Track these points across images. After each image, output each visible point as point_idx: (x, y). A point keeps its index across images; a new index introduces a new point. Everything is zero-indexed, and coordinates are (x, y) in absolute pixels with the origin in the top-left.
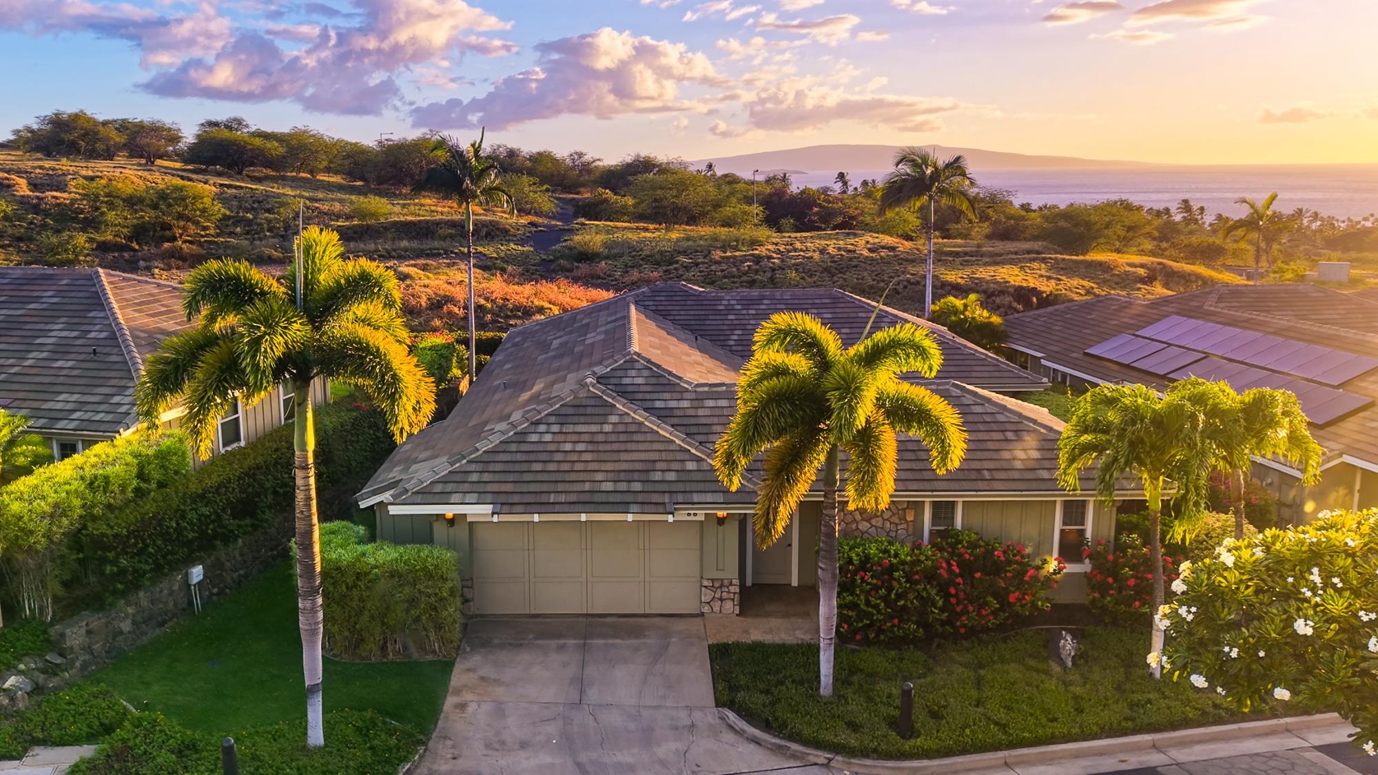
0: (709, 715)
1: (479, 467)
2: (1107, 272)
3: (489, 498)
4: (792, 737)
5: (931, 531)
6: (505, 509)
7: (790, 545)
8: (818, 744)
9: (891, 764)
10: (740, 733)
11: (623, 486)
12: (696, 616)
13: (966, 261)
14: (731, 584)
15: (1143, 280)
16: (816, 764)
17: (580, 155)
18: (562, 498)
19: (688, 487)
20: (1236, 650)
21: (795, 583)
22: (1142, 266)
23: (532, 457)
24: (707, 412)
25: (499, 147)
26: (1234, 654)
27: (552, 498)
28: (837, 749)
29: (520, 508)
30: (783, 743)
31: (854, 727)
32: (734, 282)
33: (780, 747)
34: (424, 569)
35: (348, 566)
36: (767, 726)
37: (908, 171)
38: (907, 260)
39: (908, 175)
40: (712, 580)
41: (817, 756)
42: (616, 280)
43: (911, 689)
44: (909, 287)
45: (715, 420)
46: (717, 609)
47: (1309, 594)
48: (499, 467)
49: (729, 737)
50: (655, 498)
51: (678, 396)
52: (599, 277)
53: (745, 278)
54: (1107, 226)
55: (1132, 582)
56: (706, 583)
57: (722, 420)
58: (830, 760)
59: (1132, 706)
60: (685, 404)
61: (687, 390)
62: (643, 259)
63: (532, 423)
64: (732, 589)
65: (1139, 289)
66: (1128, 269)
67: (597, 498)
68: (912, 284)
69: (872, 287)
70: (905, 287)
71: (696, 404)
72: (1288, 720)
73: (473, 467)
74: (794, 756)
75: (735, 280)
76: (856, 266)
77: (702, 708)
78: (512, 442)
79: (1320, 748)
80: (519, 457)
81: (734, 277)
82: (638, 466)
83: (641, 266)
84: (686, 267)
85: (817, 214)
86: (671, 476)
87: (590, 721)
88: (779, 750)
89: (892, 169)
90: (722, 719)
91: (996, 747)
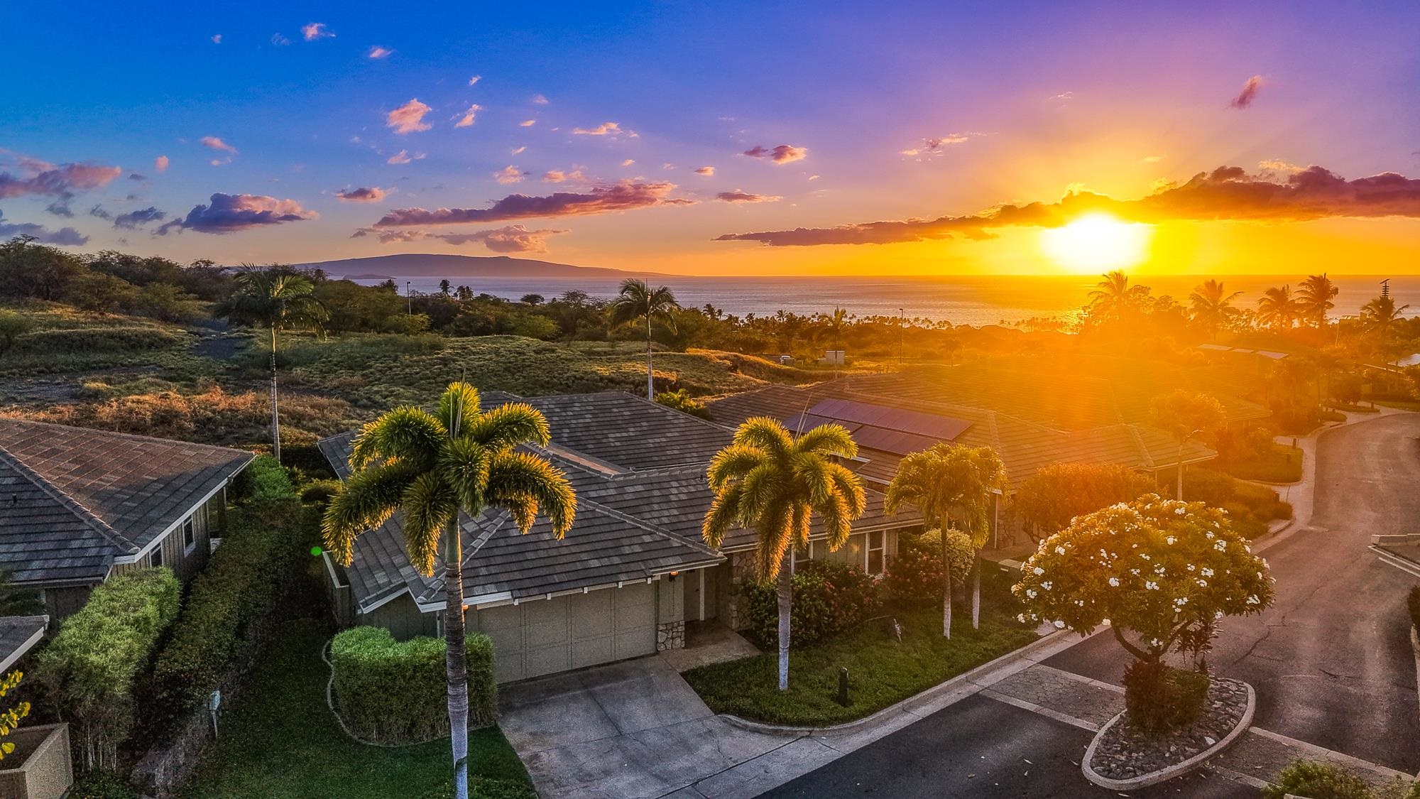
0: (715, 722)
1: (483, 562)
2: (705, 364)
3: (506, 586)
4: (781, 722)
5: (796, 564)
6: (524, 593)
7: (698, 590)
8: (800, 723)
9: (848, 725)
10: (744, 728)
11: (606, 561)
12: (653, 655)
13: (609, 359)
14: (679, 626)
15: (730, 369)
16: (803, 737)
17: (208, 263)
18: (565, 578)
19: (654, 555)
20: (1082, 602)
21: (702, 617)
22: (726, 358)
23: (522, 548)
24: (631, 497)
25: (110, 253)
26: (1081, 605)
27: (556, 579)
28: (814, 723)
29: (536, 591)
30: (777, 728)
31: (816, 706)
32: (429, 383)
33: (776, 731)
34: (475, 653)
35: (406, 662)
36: (760, 718)
37: (630, 297)
38: (567, 360)
39: (629, 300)
40: (666, 624)
41: (802, 731)
42: (317, 385)
43: (846, 672)
44: (576, 382)
45: (640, 502)
46: (669, 646)
47: (1104, 564)
48: (499, 560)
49: (738, 733)
50: (633, 567)
51: (602, 486)
52: (298, 383)
53: (439, 379)
54: (698, 329)
55: (925, 580)
56: (661, 628)
57: (646, 501)
58: (811, 732)
59: (948, 658)
60: (612, 492)
61: (608, 482)
62: (336, 365)
63: (506, 521)
64: (680, 629)
65: (730, 376)
66: (719, 361)
67: (590, 573)
68: (578, 379)
69: (548, 383)
70: (573, 382)
71: (620, 491)
72: (1019, 650)
73: (477, 563)
74: (787, 735)
75: (431, 381)
76: (529, 366)
77: (707, 718)
78: (498, 538)
79: (1042, 663)
80: (511, 550)
81: (429, 378)
82: (610, 544)
83: (336, 371)
84: (380, 371)
85: (461, 319)
86: (637, 549)
87: (638, 744)
88: (775, 734)
89: (618, 295)
90: (725, 722)
91: (897, 701)
